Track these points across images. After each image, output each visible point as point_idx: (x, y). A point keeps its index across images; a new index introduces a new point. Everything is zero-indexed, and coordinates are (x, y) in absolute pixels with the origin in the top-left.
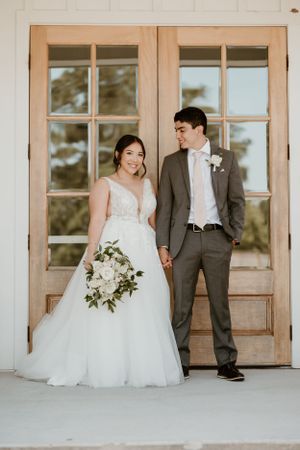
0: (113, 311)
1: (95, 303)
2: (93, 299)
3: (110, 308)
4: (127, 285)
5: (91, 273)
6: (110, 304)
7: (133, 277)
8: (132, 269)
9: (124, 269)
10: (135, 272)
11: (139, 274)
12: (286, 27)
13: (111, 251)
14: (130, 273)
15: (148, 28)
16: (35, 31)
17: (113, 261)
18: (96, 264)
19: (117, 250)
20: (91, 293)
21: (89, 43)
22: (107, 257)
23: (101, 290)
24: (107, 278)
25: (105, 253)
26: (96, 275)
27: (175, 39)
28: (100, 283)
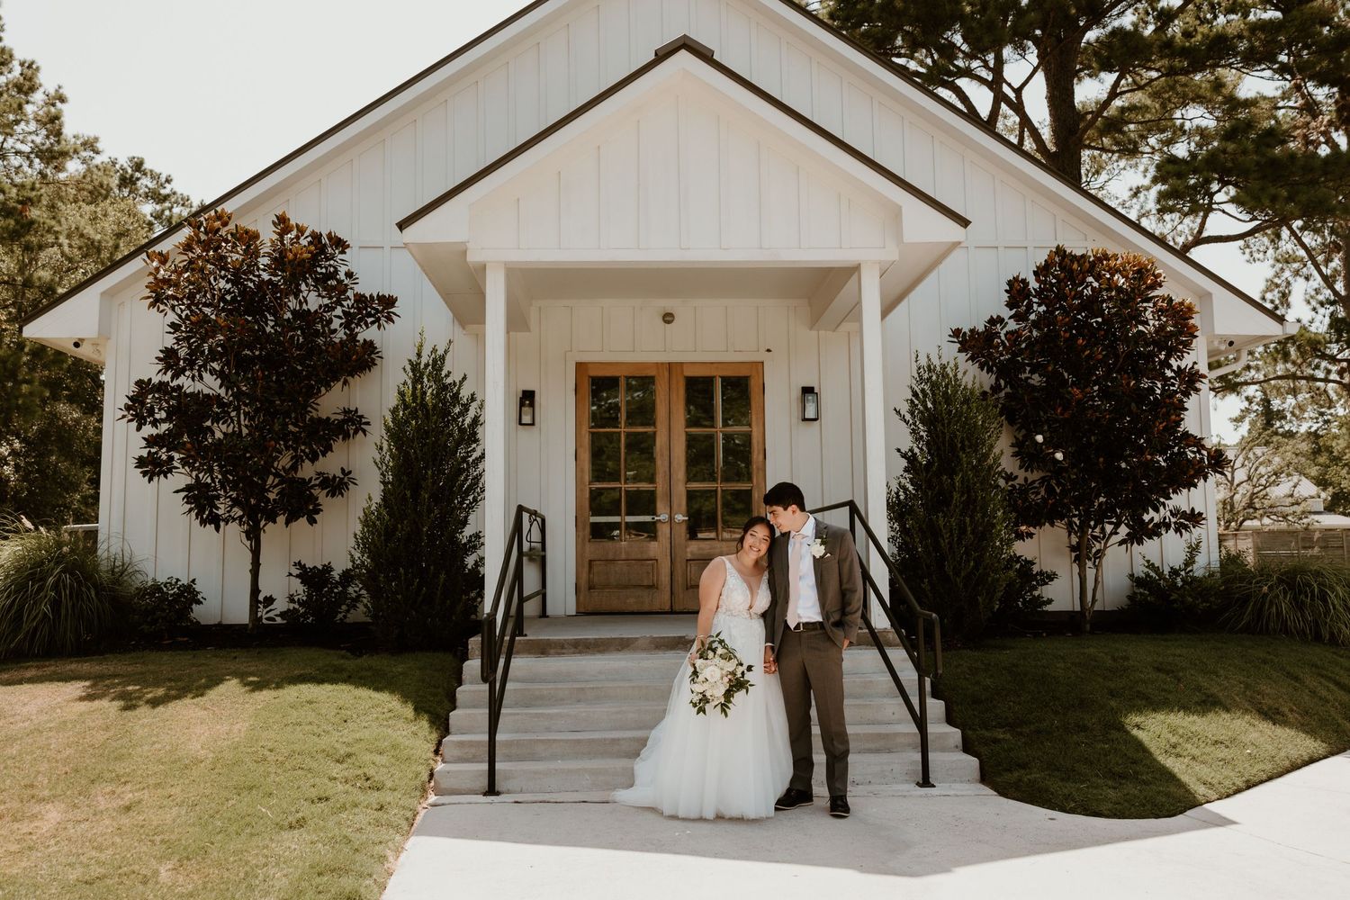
0: (726, 715)
1: (702, 710)
2: (701, 704)
3: (723, 711)
4: (738, 684)
5: (695, 673)
6: (724, 708)
7: (743, 673)
8: (741, 665)
9: (731, 666)
10: (745, 667)
11: (750, 668)
12: (763, 363)
13: (714, 645)
14: (740, 669)
15: (662, 364)
16: (580, 367)
17: (717, 659)
18: (699, 662)
19: (721, 642)
20: (696, 699)
21: (617, 374)
22: (711, 654)
23: (708, 694)
24: (713, 681)
25: (708, 649)
26: (701, 678)
27: (682, 371)
28: (706, 686)
